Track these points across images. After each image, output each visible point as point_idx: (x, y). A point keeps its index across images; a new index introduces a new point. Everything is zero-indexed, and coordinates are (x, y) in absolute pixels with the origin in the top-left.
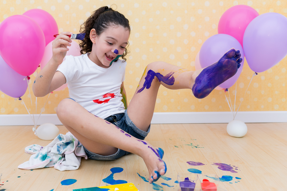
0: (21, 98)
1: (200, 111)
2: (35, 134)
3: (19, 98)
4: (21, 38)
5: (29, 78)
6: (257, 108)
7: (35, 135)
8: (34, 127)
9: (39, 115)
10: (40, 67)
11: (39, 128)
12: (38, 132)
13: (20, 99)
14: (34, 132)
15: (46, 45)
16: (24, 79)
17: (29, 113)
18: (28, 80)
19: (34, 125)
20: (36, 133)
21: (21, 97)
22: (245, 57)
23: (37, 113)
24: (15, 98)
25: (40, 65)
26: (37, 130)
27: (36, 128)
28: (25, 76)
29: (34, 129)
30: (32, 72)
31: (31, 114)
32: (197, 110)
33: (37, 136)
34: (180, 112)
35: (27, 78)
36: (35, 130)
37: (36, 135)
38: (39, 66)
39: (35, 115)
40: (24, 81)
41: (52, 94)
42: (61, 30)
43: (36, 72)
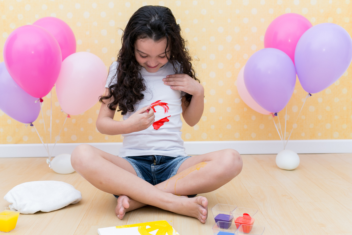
0: (33, 123)
1: (246, 140)
2: (50, 166)
3: (30, 124)
4: (33, 52)
5: (42, 101)
6: (313, 136)
7: (50, 168)
8: (49, 159)
9: (53, 144)
11: (54, 160)
12: (53, 164)
13: (32, 125)
14: (48, 165)
16: (36, 102)
17: (42, 142)
18: (40, 103)
19: (48, 157)
20: (50, 165)
21: (32, 122)
22: (297, 75)
23: (52, 143)
24: (25, 124)
26: (52, 162)
27: (51, 160)
28: (37, 97)
29: (48, 161)
30: (46, 93)
31: (45, 143)
32: (242, 139)
34: (222, 140)
35: (40, 100)
36: (49, 161)
37: (51, 168)
38: (54, 86)
39: (49, 145)
40: (36, 103)
41: (69, 118)
42: (79, 42)
43: (49, 94)
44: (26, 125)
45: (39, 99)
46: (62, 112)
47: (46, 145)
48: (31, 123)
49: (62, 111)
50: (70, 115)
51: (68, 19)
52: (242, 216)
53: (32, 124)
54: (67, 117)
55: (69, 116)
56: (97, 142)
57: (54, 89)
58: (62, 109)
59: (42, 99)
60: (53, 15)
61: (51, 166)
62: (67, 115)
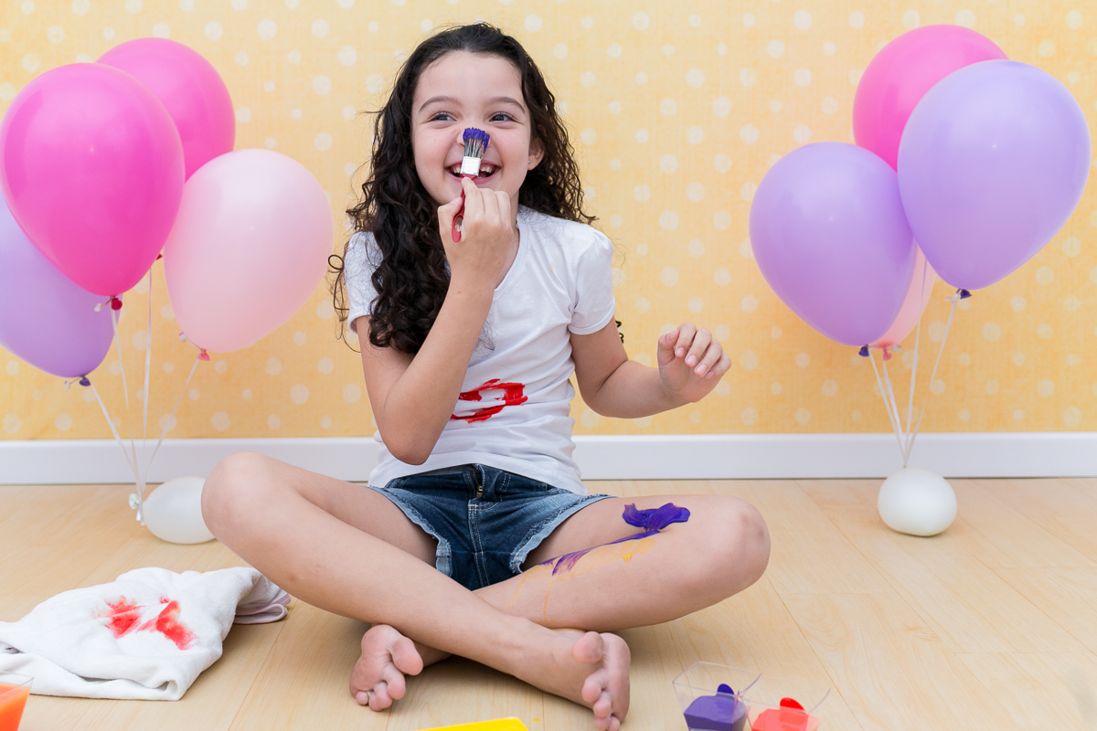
0: (87, 376)
2: (139, 518)
3: (81, 379)
5: (117, 305)
7: (139, 522)
8: (136, 493)
9: (153, 443)
10: (161, 259)
11: (157, 494)
12: (151, 511)
13: (85, 383)
14: (136, 512)
15: (187, 179)
16: (98, 309)
17: (117, 437)
18: (113, 311)
20: (141, 514)
21: (87, 374)
24: (64, 379)
25: (162, 253)
26: (147, 505)
27: (144, 497)
28: (104, 294)
29: (133, 499)
30: (130, 280)
31: (124, 437)
33: (145, 527)
34: (700, 433)
35: (110, 304)
36: (138, 502)
37: (143, 524)
38: (160, 256)
39: (138, 443)
40: (98, 312)
41: (205, 362)
42: (242, 116)
43: (145, 280)
44: (66, 382)
45: (108, 298)
46: (184, 341)
47: (127, 443)
48: (83, 376)
49: (182, 337)
50: (207, 352)
51: (207, 41)
52: (777, 706)
53: (84, 378)
54: (199, 357)
55: (204, 355)
56: (296, 436)
57: (157, 266)
58: (182, 333)
59: (117, 299)
60: (161, 31)
61: (142, 518)
62: (200, 352)
